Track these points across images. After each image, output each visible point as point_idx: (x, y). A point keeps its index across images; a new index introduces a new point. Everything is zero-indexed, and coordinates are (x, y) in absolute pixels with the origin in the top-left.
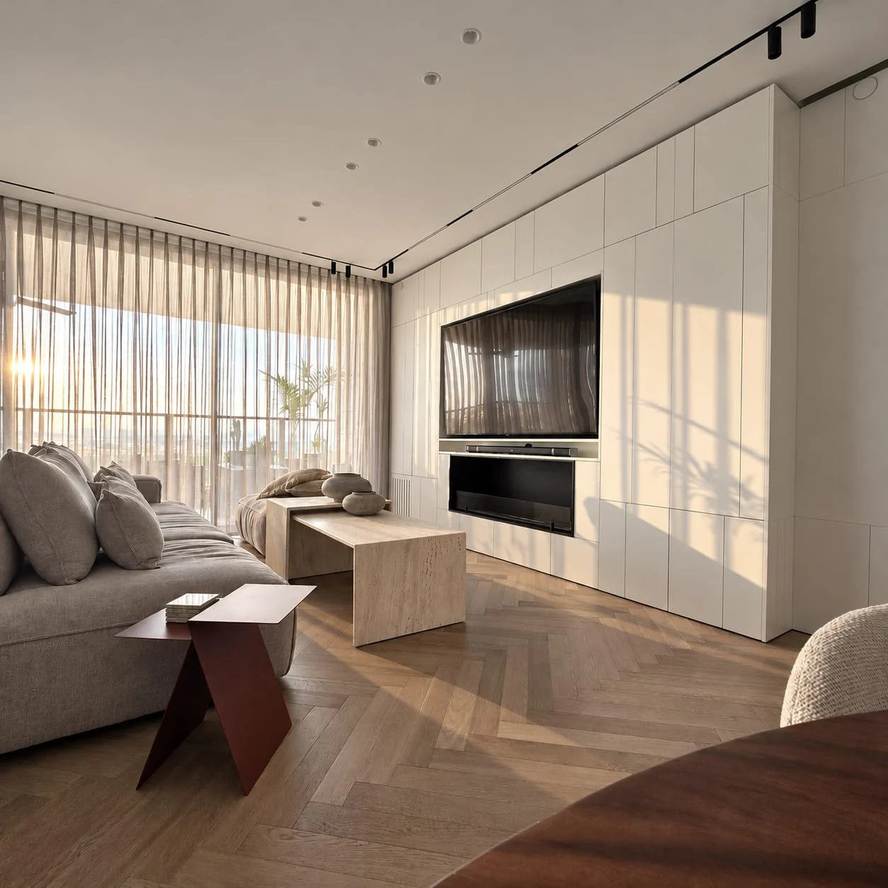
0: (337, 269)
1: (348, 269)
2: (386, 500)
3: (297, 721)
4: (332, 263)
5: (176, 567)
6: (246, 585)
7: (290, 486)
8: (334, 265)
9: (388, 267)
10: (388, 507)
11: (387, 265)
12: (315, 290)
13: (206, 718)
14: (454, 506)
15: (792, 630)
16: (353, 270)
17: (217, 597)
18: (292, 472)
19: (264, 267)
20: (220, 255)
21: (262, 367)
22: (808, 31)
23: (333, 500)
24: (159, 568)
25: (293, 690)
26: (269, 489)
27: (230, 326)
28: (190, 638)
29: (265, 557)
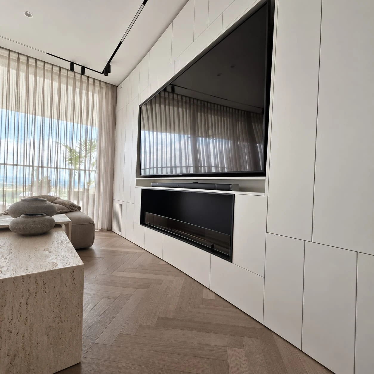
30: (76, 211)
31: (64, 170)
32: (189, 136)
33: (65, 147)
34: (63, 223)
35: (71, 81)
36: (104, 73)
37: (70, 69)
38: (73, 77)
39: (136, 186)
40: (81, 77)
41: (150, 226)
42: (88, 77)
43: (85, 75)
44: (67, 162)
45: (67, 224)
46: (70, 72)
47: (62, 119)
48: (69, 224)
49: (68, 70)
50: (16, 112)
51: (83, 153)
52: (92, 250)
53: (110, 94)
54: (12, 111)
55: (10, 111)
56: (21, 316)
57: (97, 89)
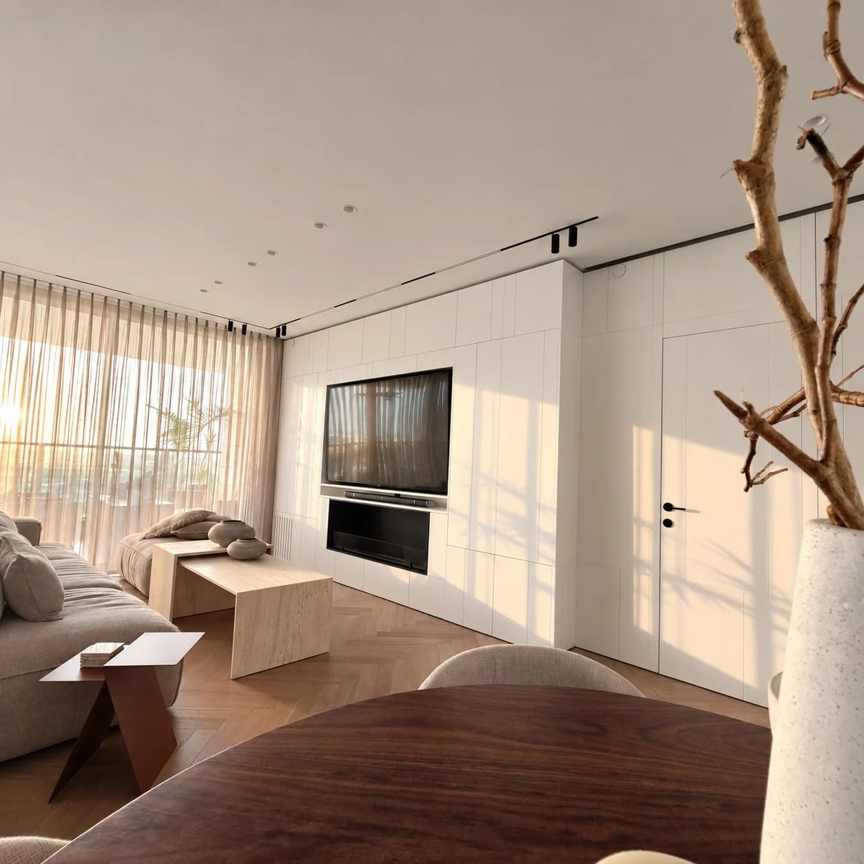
0: (234, 325)
1: (244, 327)
2: (267, 545)
3: (182, 743)
4: (230, 322)
5: (76, 617)
6: (145, 633)
7: (176, 528)
8: (231, 324)
9: (282, 330)
10: (269, 551)
11: (281, 327)
12: (211, 341)
13: (103, 745)
14: (331, 545)
15: (575, 647)
16: (249, 328)
17: (123, 646)
18: (179, 513)
19: (162, 321)
20: (119, 306)
21: (155, 402)
22: (573, 242)
23: (218, 545)
24: (62, 619)
25: (177, 718)
26: (155, 530)
27: (126, 358)
28: (103, 680)
29: (148, 598)
39: (321, 494)
41: (343, 550)
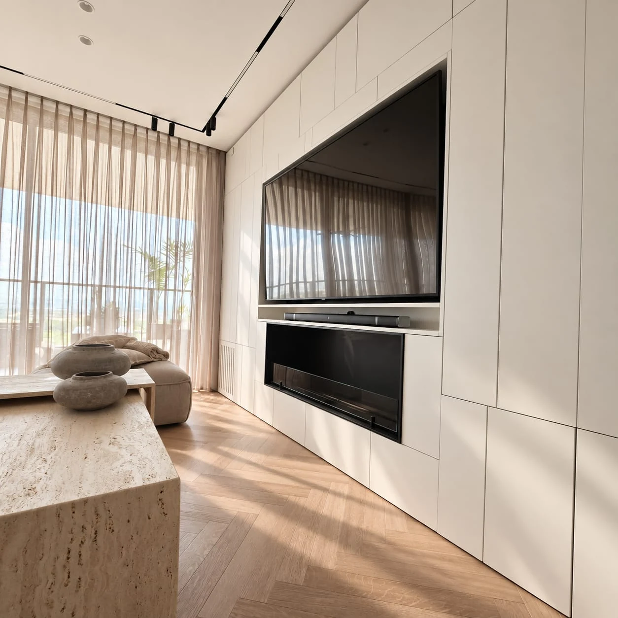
1: (172, 128)
4: (153, 119)
8: (155, 122)
14: (268, 380)
30: (161, 360)
31: (142, 290)
32: (320, 232)
33: (143, 256)
34: (141, 386)
35: (152, 148)
36: (206, 131)
37: (151, 128)
38: (156, 140)
39: (258, 318)
40: (169, 139)
41: (282, 388)
42: (180, 139)
43: (175, 135)
44: (147, 279)
45: (148, 389)
46: (151, 133)
47: (139, 209)
48: (151, 388)
49: (147, 129)
50: (67, 200)
51: (172, 263)
52: (187, 427)
53: (214, 164)
54: (61, 199)
55: (58, 198)
56: (69, 577)
57: (194, 159)
